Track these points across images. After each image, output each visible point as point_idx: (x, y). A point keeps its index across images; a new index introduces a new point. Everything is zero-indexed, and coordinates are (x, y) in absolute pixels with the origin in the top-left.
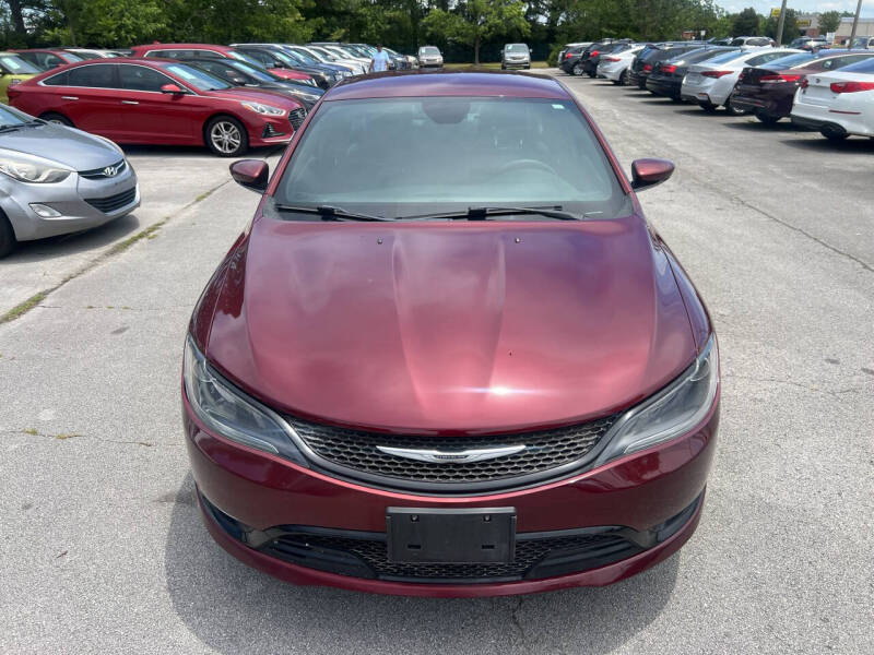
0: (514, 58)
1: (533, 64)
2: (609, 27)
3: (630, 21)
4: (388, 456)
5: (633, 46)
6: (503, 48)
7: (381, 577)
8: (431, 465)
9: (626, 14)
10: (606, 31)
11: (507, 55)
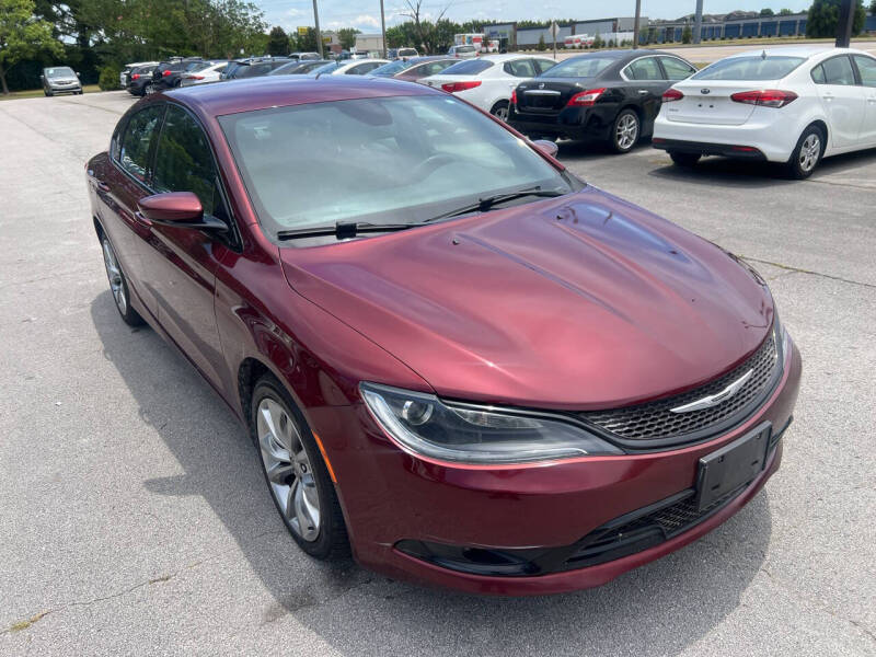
0: (60, 83)
1: (85, 88)
2: (166, 45)
3: (186, 39)
4: (680, 415)
5: (212, 63)
6: (43, 73)
7: (668, 537)
8: (710, 409)
9: (180, 31)
10: (164, 50)
11: (50, 80)
